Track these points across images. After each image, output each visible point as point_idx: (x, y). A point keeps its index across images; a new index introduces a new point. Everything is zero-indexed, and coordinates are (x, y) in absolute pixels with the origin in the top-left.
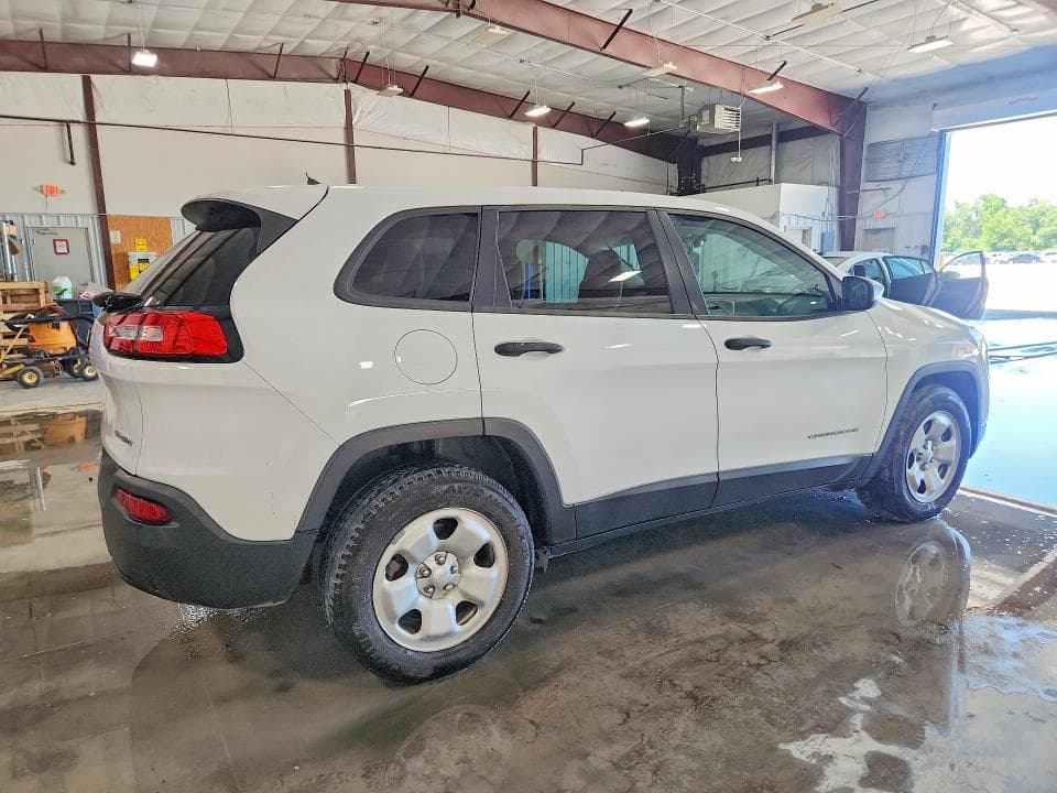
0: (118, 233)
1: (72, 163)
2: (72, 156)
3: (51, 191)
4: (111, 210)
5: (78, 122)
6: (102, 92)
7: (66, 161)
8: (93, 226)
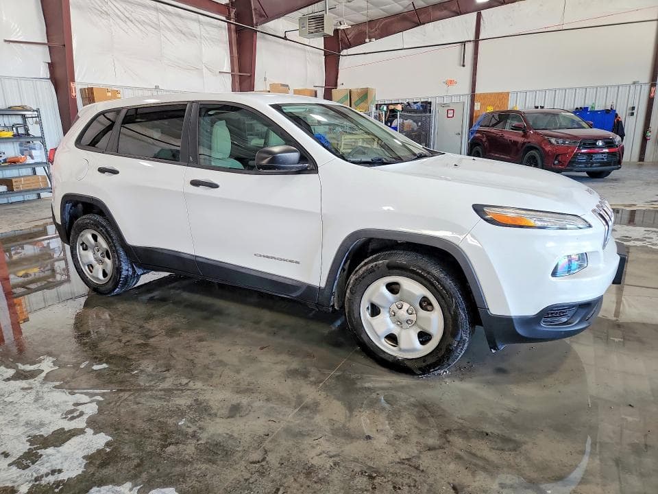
0: (479, 104)
1: (464, 66)
2: (464, 62)
3: (451, 82)
4: (478, 91)
5: (470, 41)
6: (485, 19)
7: (460, 65)
8: (467, 100)
